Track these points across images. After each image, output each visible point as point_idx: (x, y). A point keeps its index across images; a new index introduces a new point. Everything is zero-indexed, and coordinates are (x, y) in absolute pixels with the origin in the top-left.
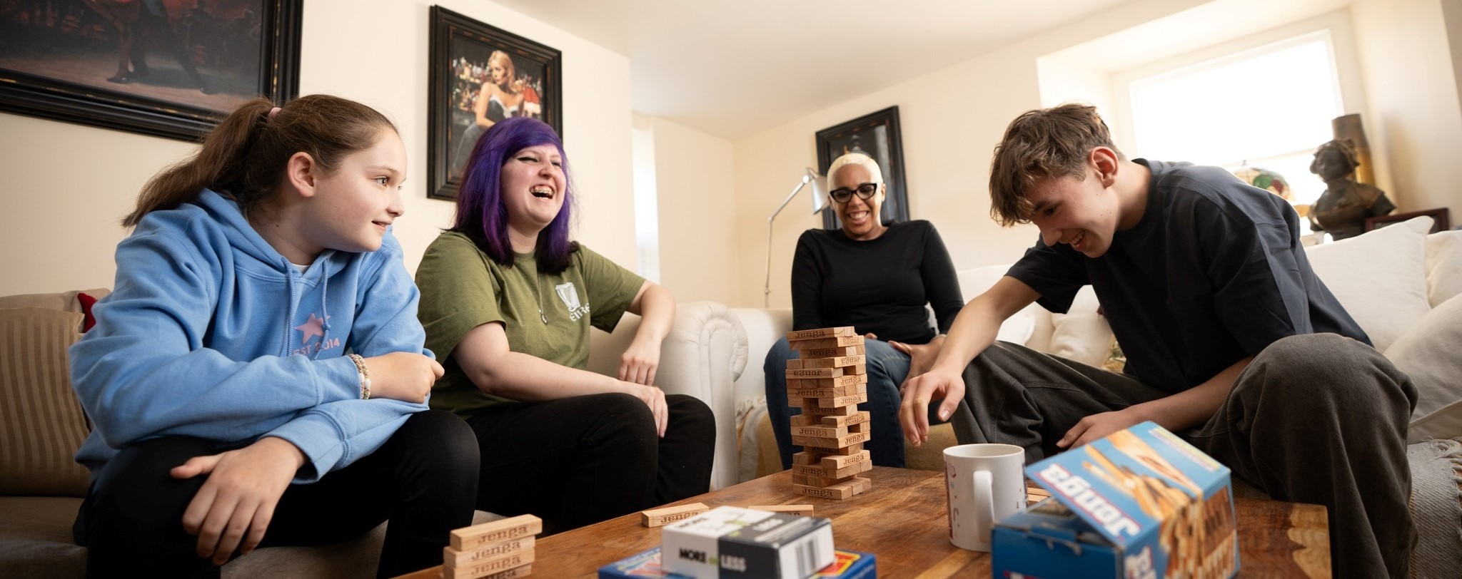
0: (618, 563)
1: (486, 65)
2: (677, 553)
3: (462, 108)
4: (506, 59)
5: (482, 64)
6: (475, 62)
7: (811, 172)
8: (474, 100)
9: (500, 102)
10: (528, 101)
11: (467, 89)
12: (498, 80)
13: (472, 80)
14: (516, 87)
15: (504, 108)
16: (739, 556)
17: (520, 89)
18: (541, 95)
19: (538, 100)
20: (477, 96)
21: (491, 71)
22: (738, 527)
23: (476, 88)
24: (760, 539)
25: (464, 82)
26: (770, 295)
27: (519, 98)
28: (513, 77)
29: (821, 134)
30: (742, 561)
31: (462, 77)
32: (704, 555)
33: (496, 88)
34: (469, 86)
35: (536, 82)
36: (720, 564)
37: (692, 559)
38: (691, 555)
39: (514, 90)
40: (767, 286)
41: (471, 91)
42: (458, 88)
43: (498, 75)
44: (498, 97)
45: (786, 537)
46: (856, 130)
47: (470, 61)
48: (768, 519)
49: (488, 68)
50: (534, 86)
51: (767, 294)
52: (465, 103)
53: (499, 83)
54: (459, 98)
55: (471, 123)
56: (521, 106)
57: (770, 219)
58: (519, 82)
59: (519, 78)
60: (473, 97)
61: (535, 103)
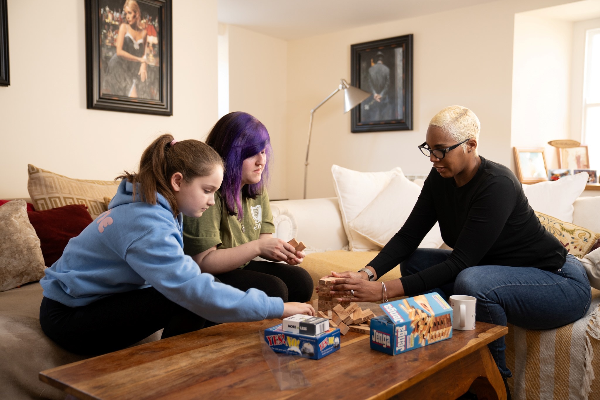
0: (269, 329)
1: (122, 10)
2: (288, 326)
3: (107, 44)
4: (135, 5)
5: (120, 10)
6: (115, 9)
7: (345, 83)
8: (115, 37)
9: (132, 38)
10: (150, 35)
11: (110, 30)
12: (130, 21)
13: (113, 23)
14: (141, 25)
15: (134, 41)
16: (305, 327)
17: (144, 27)
18: (158, 29)
19: (156, 33)
20: (117, 35)
21: (125, 14)
22: (304, 320)
23: (116, 28)
24: (311, 323)
25: (109, 24)
26: (308, 166)
27: (144, 33)
28: (140, 18)
29: (355, 47)
30: (306, 328)
31: (107, 21)
32: (295, 326)
33: (128, 27)
34: (111, 27)
35: (155, 20)
36: (300, 329)
37: (292, 327)
38: (292, 326)
39: (141, 28)
40: (307, 159)
41: (113, 31)
42: (105, 29)
43: (130, 17)
44: (130, 33)
45: (317, 322)
46: (381, 48)
47: (112, 9)
48: (312, 318)
49: (123, 12)
50: (154, 23)
51: (306, 165)
52: (109, 40)
53: (131, 23)
54: (106, 37)
55: (113, 54)
56: (145, 39)
57: (312, 111)
58: (144, 21)
59: (143, 18)
60: (114, 35)
61: (154, 36)
